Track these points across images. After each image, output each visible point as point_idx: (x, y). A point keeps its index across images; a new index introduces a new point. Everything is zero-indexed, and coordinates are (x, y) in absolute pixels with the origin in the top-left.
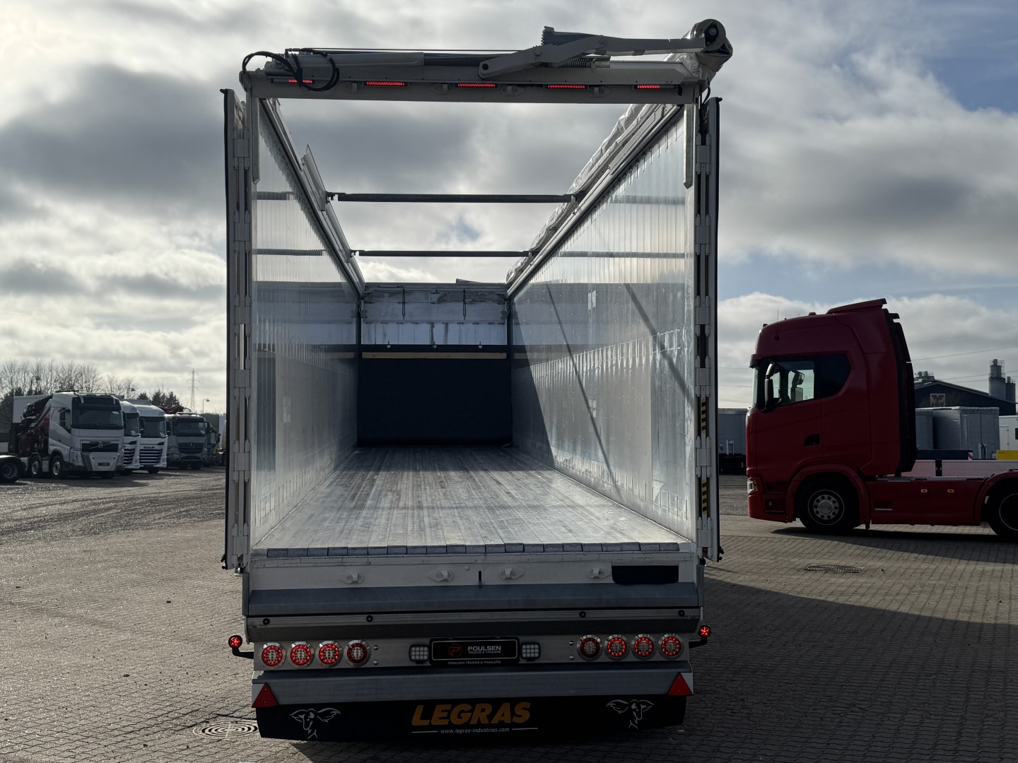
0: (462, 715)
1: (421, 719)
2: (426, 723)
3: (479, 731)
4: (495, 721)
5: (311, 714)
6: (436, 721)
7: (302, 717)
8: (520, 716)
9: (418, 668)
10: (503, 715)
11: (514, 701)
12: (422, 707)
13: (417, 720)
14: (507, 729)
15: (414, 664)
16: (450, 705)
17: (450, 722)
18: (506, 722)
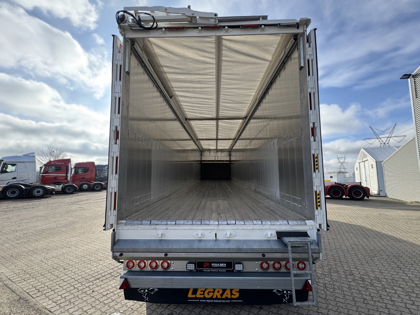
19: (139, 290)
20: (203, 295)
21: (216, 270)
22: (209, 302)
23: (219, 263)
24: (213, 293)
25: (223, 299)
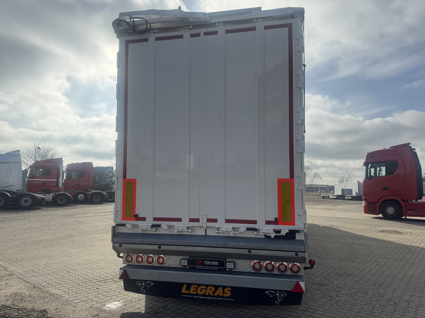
0: (202, 290)
1: (186, 290)
2: (187, 292)
3: (209, 298)
4: (216, 294)
5: (143, 283)
6: (191, 292)
7: (140, 284)
8: (227, 294)
9: (184, 269)
10: (219, 292)
11: (224, 287)
12: (186, 285)
13: (184, 291)
14: (221, 299)
15: (182, 267)
16: (197, 286)
17: (197, 293)
18: (220, 295)
19: (137, 283)
20: (196, 292)
21: (208, 267)
22: (201, 298)
23: (212, 261)
24: (205, 290)
25: (215, 297)
